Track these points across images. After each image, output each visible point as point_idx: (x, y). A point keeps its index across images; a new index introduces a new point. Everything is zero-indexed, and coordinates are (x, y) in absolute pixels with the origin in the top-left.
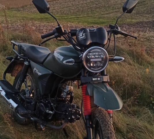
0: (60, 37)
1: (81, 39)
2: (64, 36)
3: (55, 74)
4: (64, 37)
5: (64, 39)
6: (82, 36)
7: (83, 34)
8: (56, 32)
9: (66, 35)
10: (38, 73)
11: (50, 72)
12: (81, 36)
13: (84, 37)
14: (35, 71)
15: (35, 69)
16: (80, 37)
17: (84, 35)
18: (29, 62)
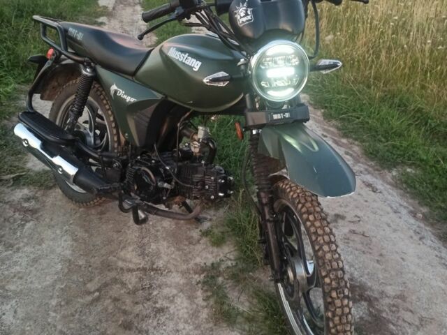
0: (189, 18)
1: (243, 22)
2: (197, 13)
3: (170, 99)
4: (198, 17)
5: (198, 22)
6: (244, 17)
7: (247, 11)
8: (178, 6)
9: (203, 12)
10: (125, 97)
11: (159, 96)
12: (242, 14)
13: (249, 17)
14: (116, 92)
15: (114, 87)
16: (241, 17)
17: (249, 12)
18: (94, 70)
